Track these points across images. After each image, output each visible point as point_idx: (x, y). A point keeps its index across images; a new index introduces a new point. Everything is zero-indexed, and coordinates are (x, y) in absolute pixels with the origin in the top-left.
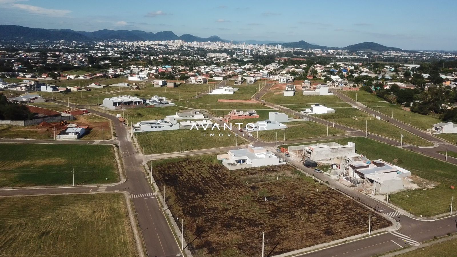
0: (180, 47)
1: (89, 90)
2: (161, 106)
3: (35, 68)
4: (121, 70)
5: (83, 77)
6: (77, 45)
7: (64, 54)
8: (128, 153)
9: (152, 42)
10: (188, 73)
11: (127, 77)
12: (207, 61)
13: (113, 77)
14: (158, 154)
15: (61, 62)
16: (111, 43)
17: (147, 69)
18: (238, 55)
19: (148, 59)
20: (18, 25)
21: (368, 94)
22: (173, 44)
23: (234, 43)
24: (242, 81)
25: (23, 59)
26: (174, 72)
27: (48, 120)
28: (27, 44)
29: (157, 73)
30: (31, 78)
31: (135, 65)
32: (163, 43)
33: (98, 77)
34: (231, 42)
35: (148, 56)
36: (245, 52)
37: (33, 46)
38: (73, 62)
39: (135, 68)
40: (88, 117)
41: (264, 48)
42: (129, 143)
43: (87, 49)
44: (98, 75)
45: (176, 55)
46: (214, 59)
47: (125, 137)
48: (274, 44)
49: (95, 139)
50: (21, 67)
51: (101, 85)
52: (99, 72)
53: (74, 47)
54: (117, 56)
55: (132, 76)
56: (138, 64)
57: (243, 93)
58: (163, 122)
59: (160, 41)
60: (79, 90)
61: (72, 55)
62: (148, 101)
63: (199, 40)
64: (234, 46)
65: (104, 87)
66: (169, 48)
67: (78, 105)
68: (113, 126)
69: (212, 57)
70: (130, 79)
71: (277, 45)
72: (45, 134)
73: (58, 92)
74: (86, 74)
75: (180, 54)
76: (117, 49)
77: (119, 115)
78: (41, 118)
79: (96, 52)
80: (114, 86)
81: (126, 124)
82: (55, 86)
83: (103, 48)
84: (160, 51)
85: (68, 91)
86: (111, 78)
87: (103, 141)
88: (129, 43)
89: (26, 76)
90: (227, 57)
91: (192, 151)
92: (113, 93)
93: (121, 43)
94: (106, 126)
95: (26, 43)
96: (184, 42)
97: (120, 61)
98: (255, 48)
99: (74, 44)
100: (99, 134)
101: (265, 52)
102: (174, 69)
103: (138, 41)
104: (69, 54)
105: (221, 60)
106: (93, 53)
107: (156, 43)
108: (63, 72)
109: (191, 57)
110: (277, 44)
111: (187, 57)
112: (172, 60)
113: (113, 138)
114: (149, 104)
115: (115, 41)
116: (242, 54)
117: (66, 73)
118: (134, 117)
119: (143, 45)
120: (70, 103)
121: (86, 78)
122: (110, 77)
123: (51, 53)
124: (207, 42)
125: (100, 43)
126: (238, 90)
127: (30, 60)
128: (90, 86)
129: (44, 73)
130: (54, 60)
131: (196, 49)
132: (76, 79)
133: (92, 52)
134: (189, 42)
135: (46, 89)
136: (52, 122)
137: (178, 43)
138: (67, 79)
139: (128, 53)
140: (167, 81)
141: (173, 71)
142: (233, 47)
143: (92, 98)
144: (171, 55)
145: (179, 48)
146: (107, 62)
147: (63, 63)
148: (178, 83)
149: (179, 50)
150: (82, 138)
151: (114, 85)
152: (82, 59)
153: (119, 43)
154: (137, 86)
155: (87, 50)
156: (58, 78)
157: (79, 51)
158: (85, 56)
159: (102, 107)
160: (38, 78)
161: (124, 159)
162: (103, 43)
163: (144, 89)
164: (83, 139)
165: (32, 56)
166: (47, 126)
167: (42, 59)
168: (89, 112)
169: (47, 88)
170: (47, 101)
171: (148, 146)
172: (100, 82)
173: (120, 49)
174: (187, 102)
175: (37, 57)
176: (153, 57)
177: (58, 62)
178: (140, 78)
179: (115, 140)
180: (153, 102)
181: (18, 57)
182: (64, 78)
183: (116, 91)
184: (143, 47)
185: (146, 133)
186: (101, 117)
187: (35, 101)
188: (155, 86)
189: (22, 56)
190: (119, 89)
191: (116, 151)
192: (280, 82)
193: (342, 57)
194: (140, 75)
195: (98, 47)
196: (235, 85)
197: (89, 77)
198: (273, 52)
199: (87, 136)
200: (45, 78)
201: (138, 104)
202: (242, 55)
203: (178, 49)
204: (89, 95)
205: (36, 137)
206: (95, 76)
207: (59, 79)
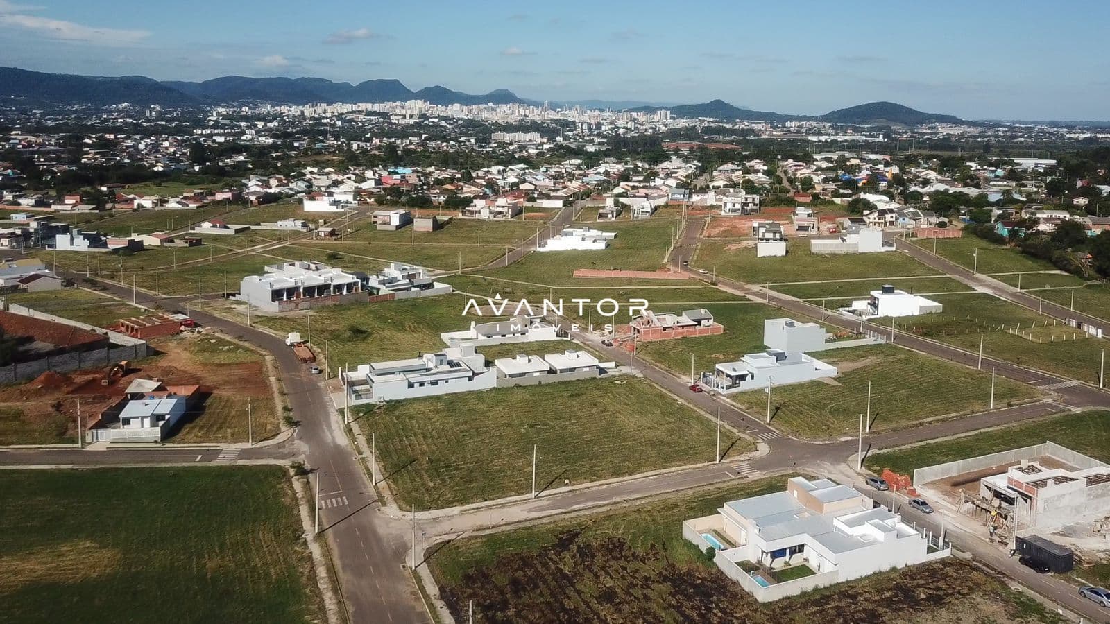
0: (419, 118)
1: (196, 242)
2: (413, 296)
3: (49, 177)
4: (280, 180)
5: (177, 203)
6: (160, 116)
7: (128, 138)
8: (346, 503)
9: (350, 106)
10: (462, 189)
11: (301, 201)
12: (494, 152)
13: (260, 203)
14: (456, 510)
15: (119, 161)
16: (247, 109)
17: (349, 178)
18: (567, 136)
19: (345, 149)
20: (13, 67)
21: (992, 247)
22: (403, 112)
23: (553, 106)
24: (617, 210)
25: (19, 152)
26: (424, 184)
27: (64, 363)
28: (35, 114)
29: (380, 188)
30: (33, 206)
31: (316, 167)
32: (377, 108)
33: (219, 202)
34: (546, 105)
35: (344, 142)
36: (582, 129)
37: (49, 119)
38: (152, 159)
39: (316, 173)
40: (195, 344)
41: (627, 119)
42: (339, 451)
43: (188, 124)
44: (219, 196)
45: (414, 139)
46: (511, 147)
47: (325, 427)
48: (650, 110)
49: (224, 439)
50: (11, 174)
51: (228, 228)
52: (220, 185)
53: (154, 120)
54: (265, 142)
55: (312, 199)
56: (323, 162)
57: (634, 248)
58: (441, 363)
59: (370, 104)
60: (166, 244)
61: (149, 140)
62: (374, 282)
63: (467, 100)
64: (553, 115)
65: (237, 231)
66: (393, 121)
67: (164, 296)
68: (279, 380)
69: (507, 143)
70: (309, 206)
71: (659, 112)
72: (49, 424)
73: (107, 253)
74: (185, 194)
75: (424, 136)
76: (263, 123)
77: (294, 337)
78: (39, 356)
79: (209, 132)
80: (265, 228)
81: (321, 371)
82: (98, 235)
83: (227, 122)
84: (372, 128)
85: (135, 247)
86: (256, 206)
87: (249, 445)
88: (292, 109)
89: (20, 201)
90: (544, 143)
91: (570, 488)
92: (266, 252)
93: (273, 109)
94: (254, 380)
95: (34, 111)
96: (428, 105)
97: (274, 155)
98: (605, 120)
99: (154, 113)
100: (234, 417)
101: (633, 129)
102: (422, 178)
103: (315, 103)
104: (142, 139)
105: (529, 151)
106: (202, 135)
107: (360, 109)
108: (124, 187)
109: (454, 143)
110: (660, 109)
111: (445, 144)
112: (407, 152)
113: (285, 433)
114: (378, 290)
115: (257, 105)
116: (577, 135)
117: (132, 190)
118: (344, 341)
119: (327, 114)
120: (141, 290)
121: (188, 206)
122: (251, 201)
123: (94, 136)
124: (485, 106)
125: (220, 109)
126: (616, 236)
127: (36, 156)
128: (197, 230)
129: (72, 193)
130: (103, 155)
131: (460, 122)
132: (158, 208)
133: (199, 132)
134: (440, 106)
135: (72, 244)
136: (76, 371)
137: (415, 107)
138: (135, 211)
139: (291, 135)
140: (412, 212)
141: (421, 183)
142: (552, 117)
143: (205, 271)
144: (402, 139)
145: (417, 121)
146: (241, 158)
147: (126, 163)
148: (443, 217)
149: (417, 125)
150: (178, 438)
151: (265, 226)
152: (175, 152)
153: (267, 108)
154: (330, 229)
155: (187, 126)
156: (109, 206)
157: (166, 131)
158: (182, 143)
159: (238, 303)
160: (54, 207)
161: (336, 535)
162: (228, 110)
163: (349, 236)
164: (182, 441)
165: (43, 145)
166: (58, 388)
167: (70, 152)
168: (200, 325)
169: (72, 239)
170: (69, 283)
171: (410, 468)
172: (224, 216)
173: (270, 125)
174: (485, 280)
175: (58, 148)
176: (358, 145)
177: (111, 159)
178: (335, 203)
179: (291, 439)
180: (390, 282)
181: (7, 146)
182: (124, 206)
183: (271, 245)
184: (327, 118)
185: (392, 406)
186: (236, 341)
187: (33, 286)
188: (380, 228)
189: (18, 144)
190: (279, 239)
191: (299, 495)
192: (723, 213)
193: (826, 140)
194: (335, 195)
195: (215, 119)
196: (598, 221)
197: (194, 202)
198: (651, 128)
199: (194, 428)
200: (74, 207)
201: (345, 292)
202: (578, 138)
203: (415, 122)
204: (198, 261)
205: (14, 439)
206: (210, 198)
207: (111, 209)
